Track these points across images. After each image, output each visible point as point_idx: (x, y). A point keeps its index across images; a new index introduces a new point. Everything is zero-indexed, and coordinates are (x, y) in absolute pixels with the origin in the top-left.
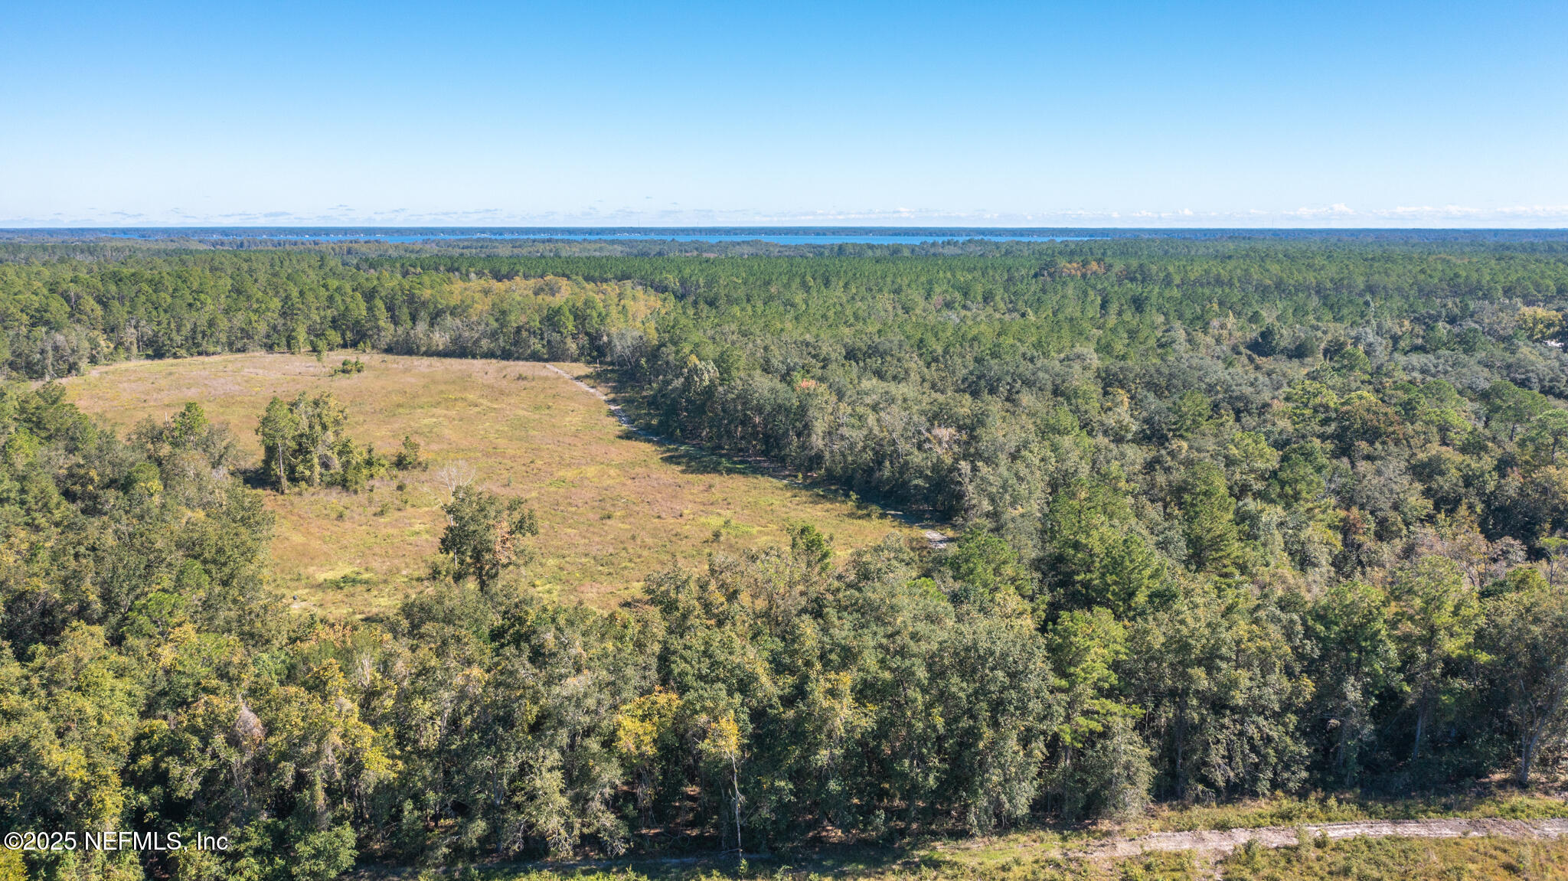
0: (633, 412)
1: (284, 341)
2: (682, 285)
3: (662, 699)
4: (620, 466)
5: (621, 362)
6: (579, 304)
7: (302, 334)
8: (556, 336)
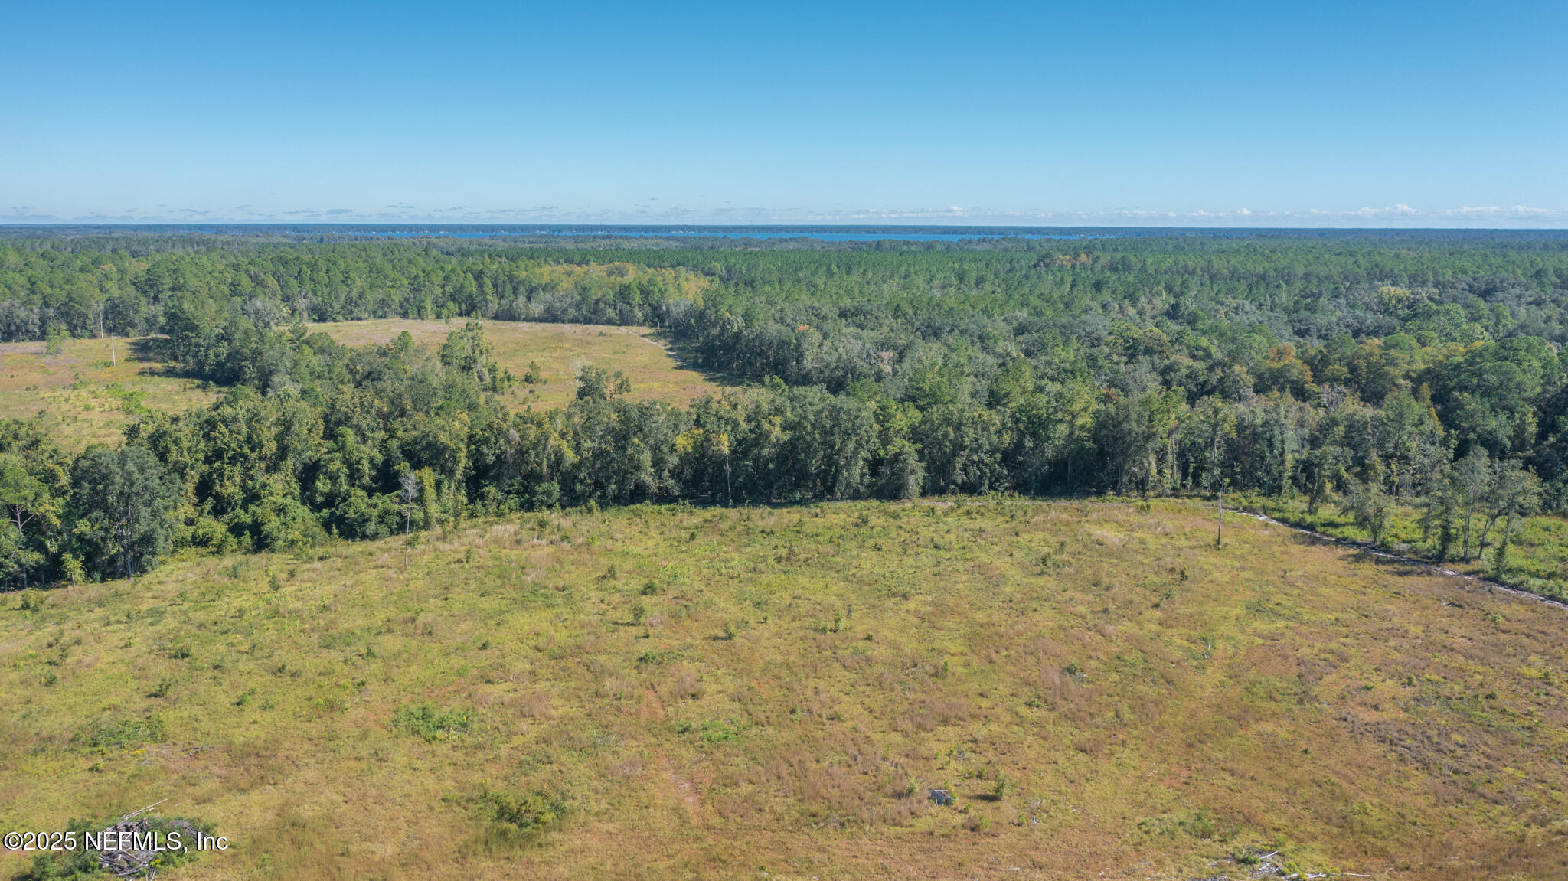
0: (685, 355)
1: (415, 311)
2: (728, 272)
3: (696, 432)
4: (676, 383)
5: (676, 324)
6: (644, 282)
7: (429, 305)
8: (626, 307)
